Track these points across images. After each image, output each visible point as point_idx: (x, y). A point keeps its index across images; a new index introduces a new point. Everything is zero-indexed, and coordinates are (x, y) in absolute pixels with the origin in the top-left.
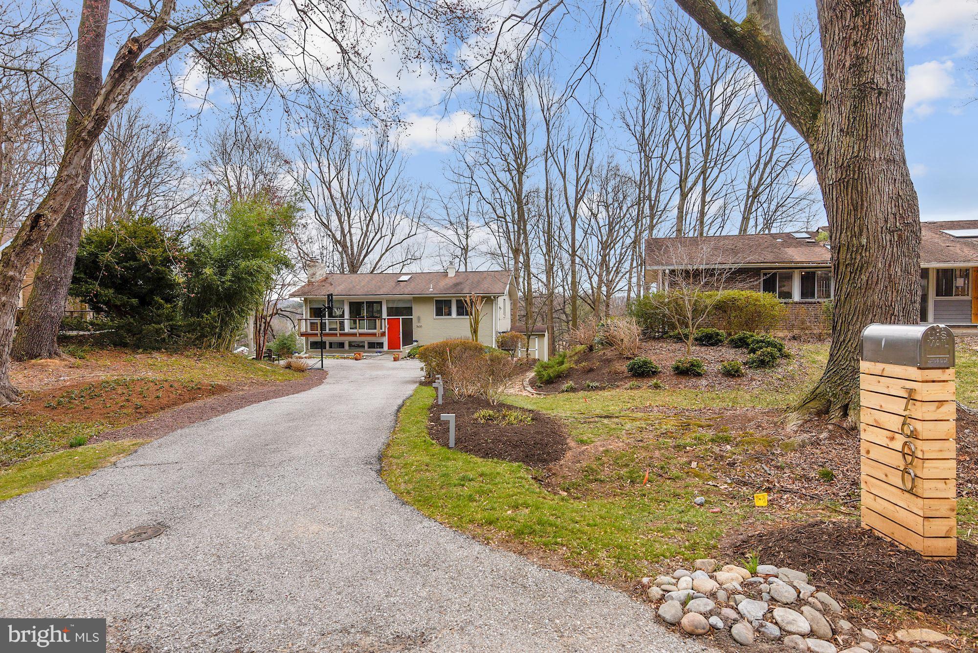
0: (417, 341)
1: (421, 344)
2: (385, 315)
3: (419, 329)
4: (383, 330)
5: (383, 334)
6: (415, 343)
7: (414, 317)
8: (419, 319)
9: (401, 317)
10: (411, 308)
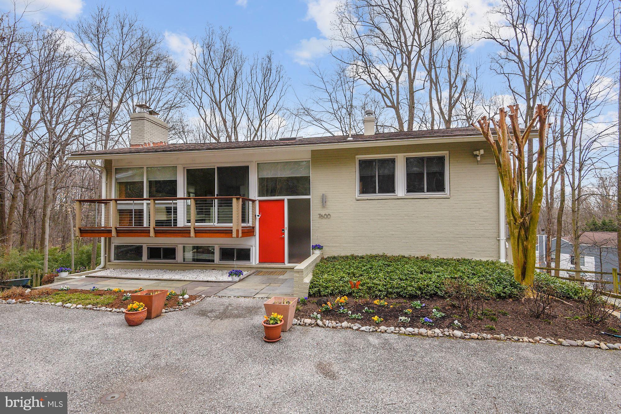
0: (319, 247)
1: (329, 252)
2: (253, 192)
3: (324, 221)
4: (250, 224)
5: (248, 232)
6: (317, 253)
7: (314, 197)
8: (324, 201)
9: (286, 198)
10: (307, 179)
